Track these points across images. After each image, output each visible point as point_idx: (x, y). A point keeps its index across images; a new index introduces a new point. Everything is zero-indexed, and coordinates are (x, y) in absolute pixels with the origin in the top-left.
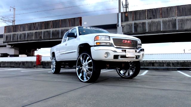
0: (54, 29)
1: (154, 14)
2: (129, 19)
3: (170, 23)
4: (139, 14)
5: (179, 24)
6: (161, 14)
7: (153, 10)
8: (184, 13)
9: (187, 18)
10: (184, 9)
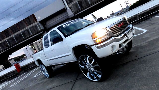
0: (16, 34)
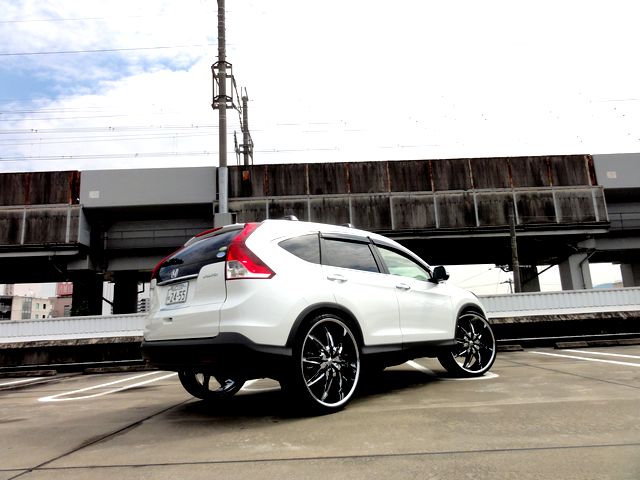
1: (329, 180)
2: (255, 189)
3: (374, 208)
4: (286, 178)
5: (396, 214)
6: (350, 181)
7: (327, 166)
8: (408, 183)
9: (417, 197)
10: (407, 171)
